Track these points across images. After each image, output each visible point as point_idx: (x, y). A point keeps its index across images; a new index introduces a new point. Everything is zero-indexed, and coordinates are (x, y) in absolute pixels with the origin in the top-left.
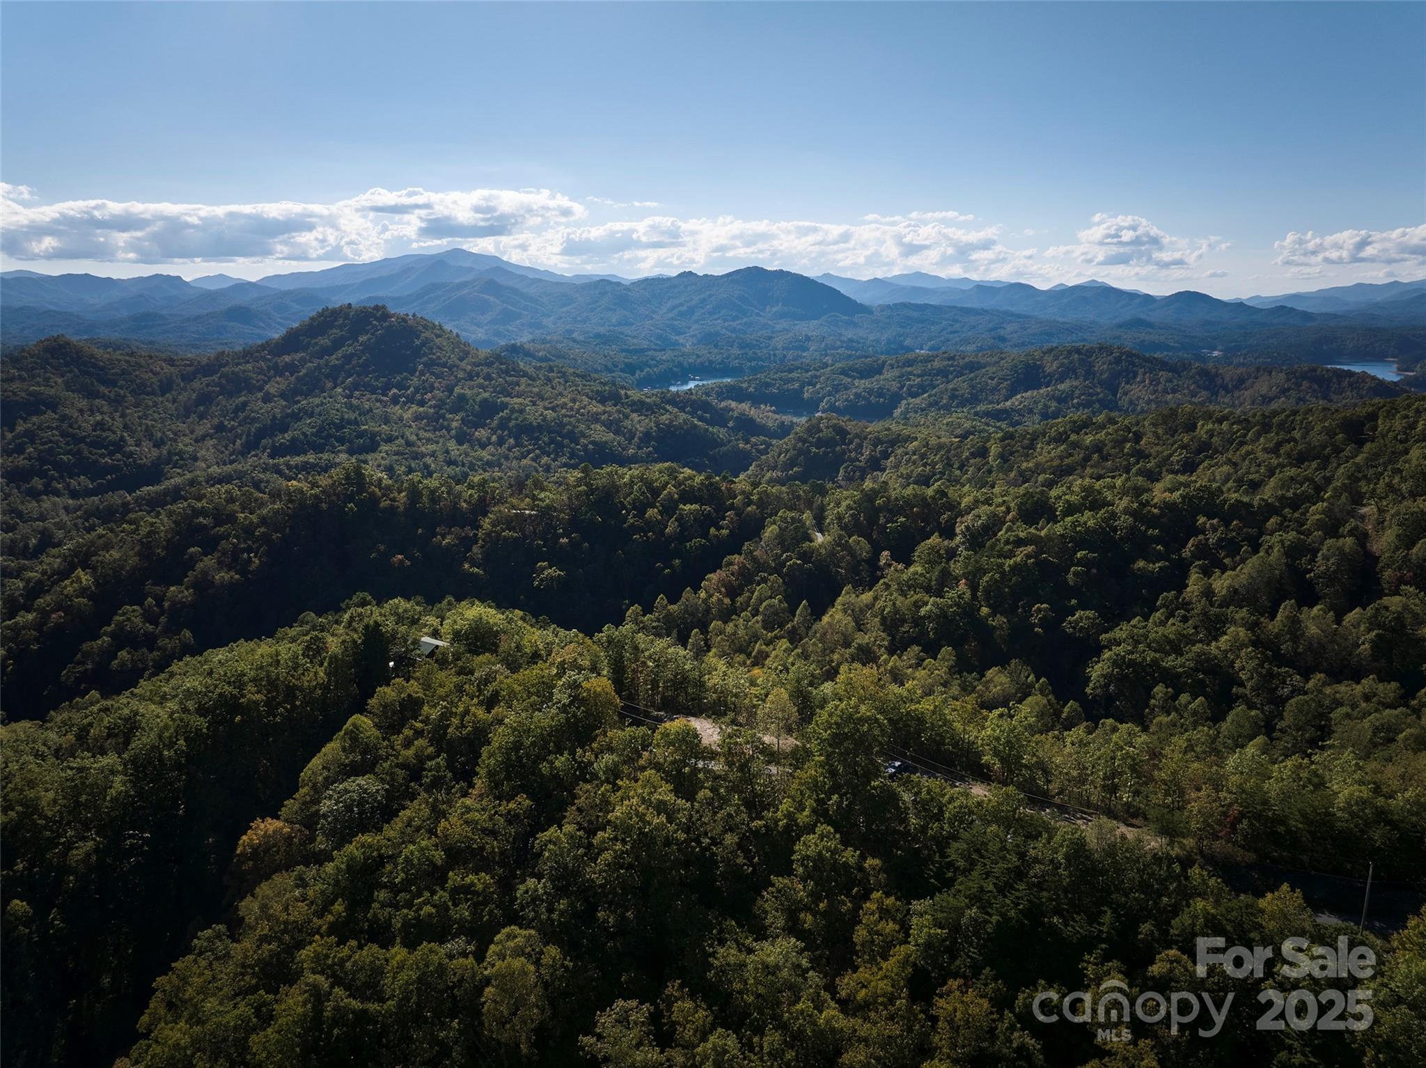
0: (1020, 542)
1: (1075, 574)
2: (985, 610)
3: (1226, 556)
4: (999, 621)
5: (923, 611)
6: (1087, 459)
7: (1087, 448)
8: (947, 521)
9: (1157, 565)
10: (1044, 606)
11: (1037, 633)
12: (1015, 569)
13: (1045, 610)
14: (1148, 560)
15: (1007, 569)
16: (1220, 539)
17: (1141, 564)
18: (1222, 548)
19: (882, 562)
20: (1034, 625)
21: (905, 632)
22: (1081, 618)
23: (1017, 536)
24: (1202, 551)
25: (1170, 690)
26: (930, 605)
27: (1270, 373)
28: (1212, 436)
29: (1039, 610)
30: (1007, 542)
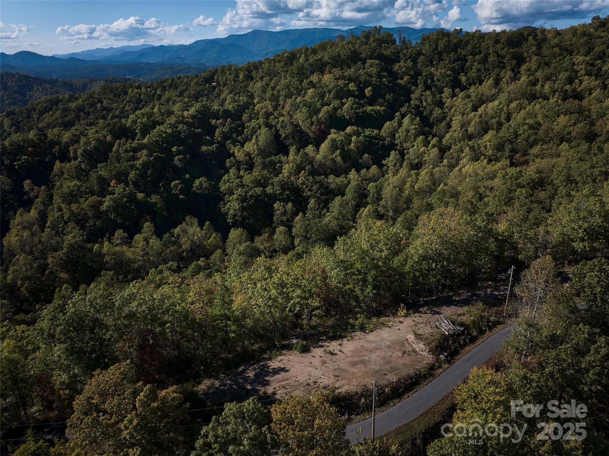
0: (135, 150)
1: (179, 160)
2: (140, 196)
3: (237, 136)
4: (154, 198)
5: (104, 207)
6: (78, 116)
7: (74, 111)
8: (59, 152)
9: (213, 147)
10: (177, 182)
11: (182, 199)
12: (145, 165)
13: (180, 183)
14: (207, 145)
15: (140, 167)
16: (231, 129)
17: (204, 148)
18: (232, 133)
19: (27, 188)
20: (177, 196)
21: (90, 227)
22: (201, 183)
23: (130, 147)
24: (225, 137)
25: (282, 203)
26: (107, 202)
27: (96, 81)
28: (140, 95)
29: (176, 186)
30: (127, 151)
